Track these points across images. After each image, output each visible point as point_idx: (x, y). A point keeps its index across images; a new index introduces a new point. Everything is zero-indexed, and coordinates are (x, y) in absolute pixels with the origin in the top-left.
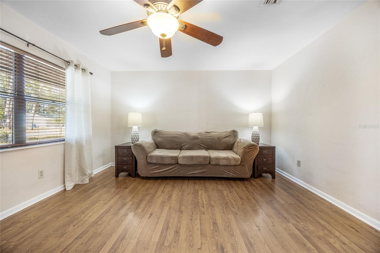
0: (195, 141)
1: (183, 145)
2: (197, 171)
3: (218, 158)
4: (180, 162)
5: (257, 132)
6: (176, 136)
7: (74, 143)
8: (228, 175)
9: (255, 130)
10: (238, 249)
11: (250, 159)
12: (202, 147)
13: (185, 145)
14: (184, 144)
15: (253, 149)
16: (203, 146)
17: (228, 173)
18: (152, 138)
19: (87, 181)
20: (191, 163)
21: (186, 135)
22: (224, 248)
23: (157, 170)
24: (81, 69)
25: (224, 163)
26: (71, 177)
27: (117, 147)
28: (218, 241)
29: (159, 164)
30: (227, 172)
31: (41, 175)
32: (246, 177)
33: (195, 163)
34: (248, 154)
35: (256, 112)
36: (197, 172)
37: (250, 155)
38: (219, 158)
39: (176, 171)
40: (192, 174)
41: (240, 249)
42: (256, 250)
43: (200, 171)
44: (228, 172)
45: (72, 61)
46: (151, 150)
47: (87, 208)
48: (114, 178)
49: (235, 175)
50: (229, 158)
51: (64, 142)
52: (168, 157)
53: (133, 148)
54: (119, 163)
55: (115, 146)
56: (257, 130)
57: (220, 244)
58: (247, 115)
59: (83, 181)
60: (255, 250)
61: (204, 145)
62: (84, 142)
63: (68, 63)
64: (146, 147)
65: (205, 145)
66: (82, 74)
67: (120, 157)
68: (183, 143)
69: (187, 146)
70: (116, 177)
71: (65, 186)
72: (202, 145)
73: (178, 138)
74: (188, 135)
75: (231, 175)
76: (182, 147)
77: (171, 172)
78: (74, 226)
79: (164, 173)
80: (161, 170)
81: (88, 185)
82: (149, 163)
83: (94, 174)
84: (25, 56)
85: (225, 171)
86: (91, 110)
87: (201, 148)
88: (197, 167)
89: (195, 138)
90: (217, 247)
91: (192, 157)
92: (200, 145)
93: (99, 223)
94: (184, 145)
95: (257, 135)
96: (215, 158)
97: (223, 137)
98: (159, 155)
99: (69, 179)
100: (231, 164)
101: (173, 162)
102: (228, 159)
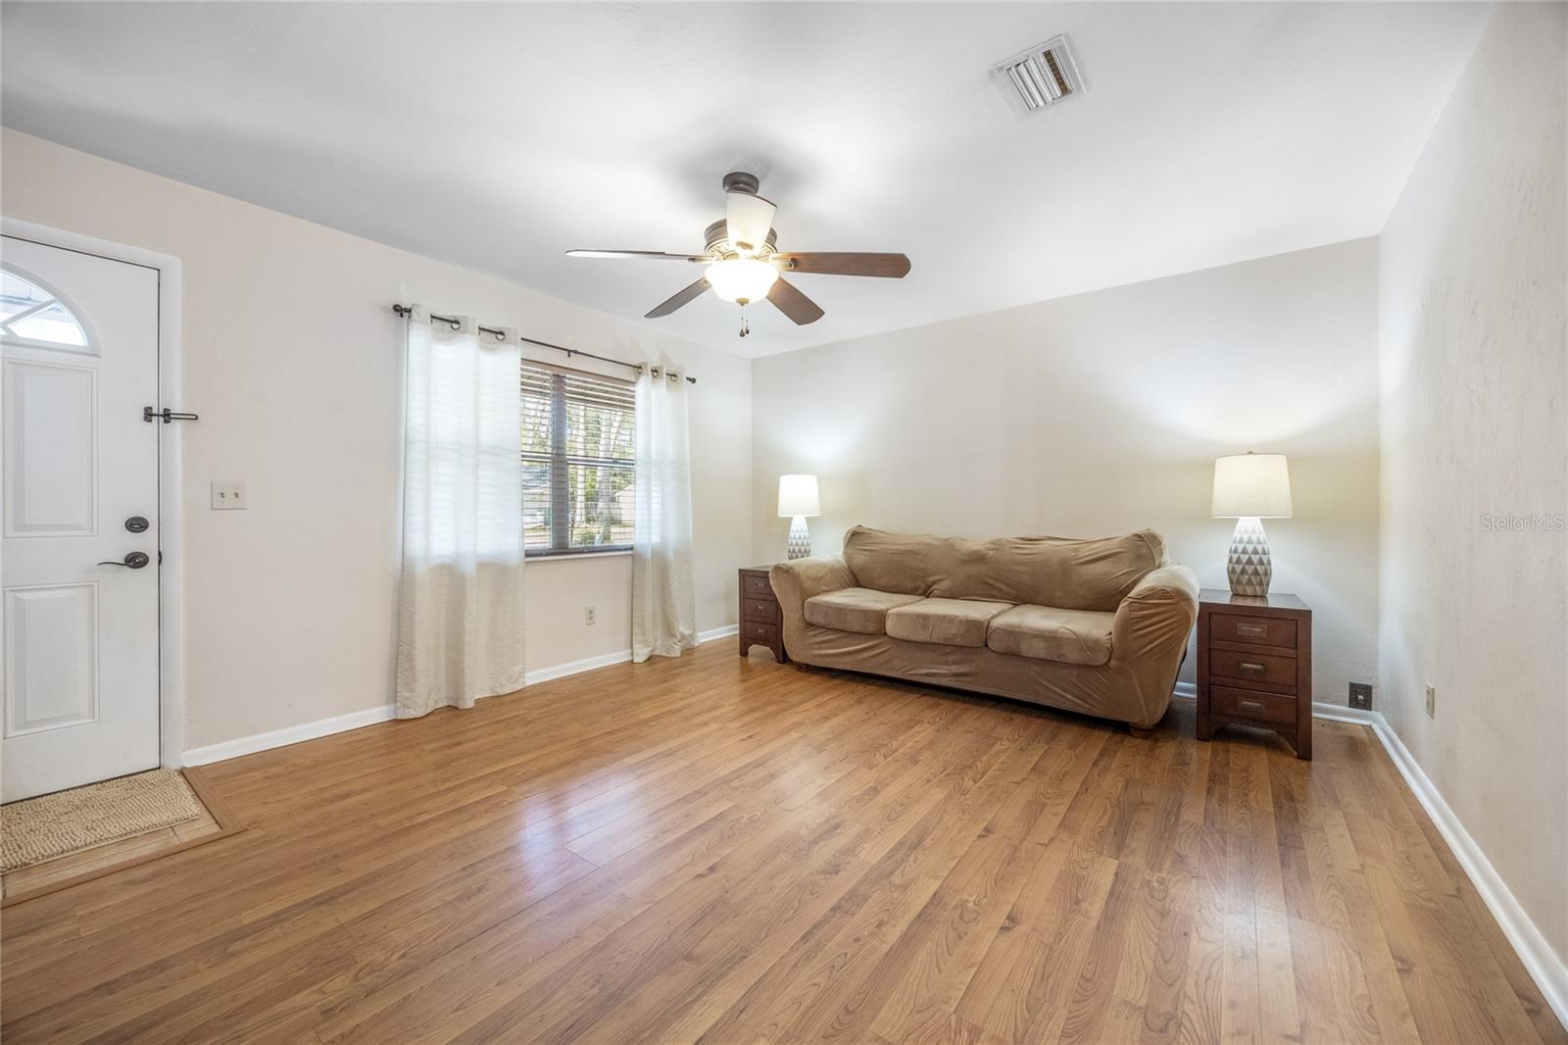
0: (972, 570)
1: (931, 579)
2: (944, 667)
3: (1017, 630)
4: (891, 627)
5: (1259, 542)
6: (915, 548)
7: (649, 555)
8: (1058, 698)
9: (1246, 532)
11: (1148, 648)
12: (996, 593)
13: (940, 580)
14: (936, 578)
15: (1161, 609)
16: (1000, 590)
17: (1056, 693)
18: (844, 553)
19: (678, 654)
20: (923, 636)
21: (948, 546)
23: (830, 648)
24: (665, 376)
25: (1039, 649)
26: (644, 634)
27: (744, 573)
29: (836, 630)
30: (1051, 687)
31: (591, 618)
32: (1134, 721)
33: (935, 640)
34: (1139, 626)
35: (1250, 453)
36: (941, 672)
37: (1149, 633)
38: (1019, 632)
39: (882, 659)
40: (928, 675)
43: (954, 669)
44: (1057, 690)
45: (646, 364)
46: (824, 588)
47: (649, 698)
48: (738, 656)
49: (1086, 705)
50: (1058, 635)
51: (631, 552)
52: (856, 610)
53: (773, 578)
54: (748, 618)
55: (740, 570)
56: (1260, 533)
58: (1204, 467)
59: (669, 649)
61: (1003, 587)
62: (671, 556)
63: (638, 368)
64: (803, 577)
65: (1007, 584)
66: (668, 387)
67: (749, 601)
68: (933, 574)
69: (944, 585)
70: (741, 654)
71: (632, 654)
72: (999, 585)
73: (918, 557)
74: (953, 547)
75: (1068, 701)
76: (930, 587)
77: (865, 659)
78: (614, 717)
79: (847, 659)
80: (844, 647)
81: (678, 660)
82: (810, 625)
83: (701, 641)
84: (568, 376)
85: (1047, 684)
86: (689, 476)
87: (993, 596)
88: (945, 654)
89: (977, 558)
91: (925, 618)
92: (991, 585)
93: (651, 724)
94: (934, 583)
95: (1258, 556)
96: (1004, 630)
97: (1086, 559)
98: (834, 603)
99: (641, 638)
100: (1064, 660)
101: (871, 627)
102: (1055, 638)
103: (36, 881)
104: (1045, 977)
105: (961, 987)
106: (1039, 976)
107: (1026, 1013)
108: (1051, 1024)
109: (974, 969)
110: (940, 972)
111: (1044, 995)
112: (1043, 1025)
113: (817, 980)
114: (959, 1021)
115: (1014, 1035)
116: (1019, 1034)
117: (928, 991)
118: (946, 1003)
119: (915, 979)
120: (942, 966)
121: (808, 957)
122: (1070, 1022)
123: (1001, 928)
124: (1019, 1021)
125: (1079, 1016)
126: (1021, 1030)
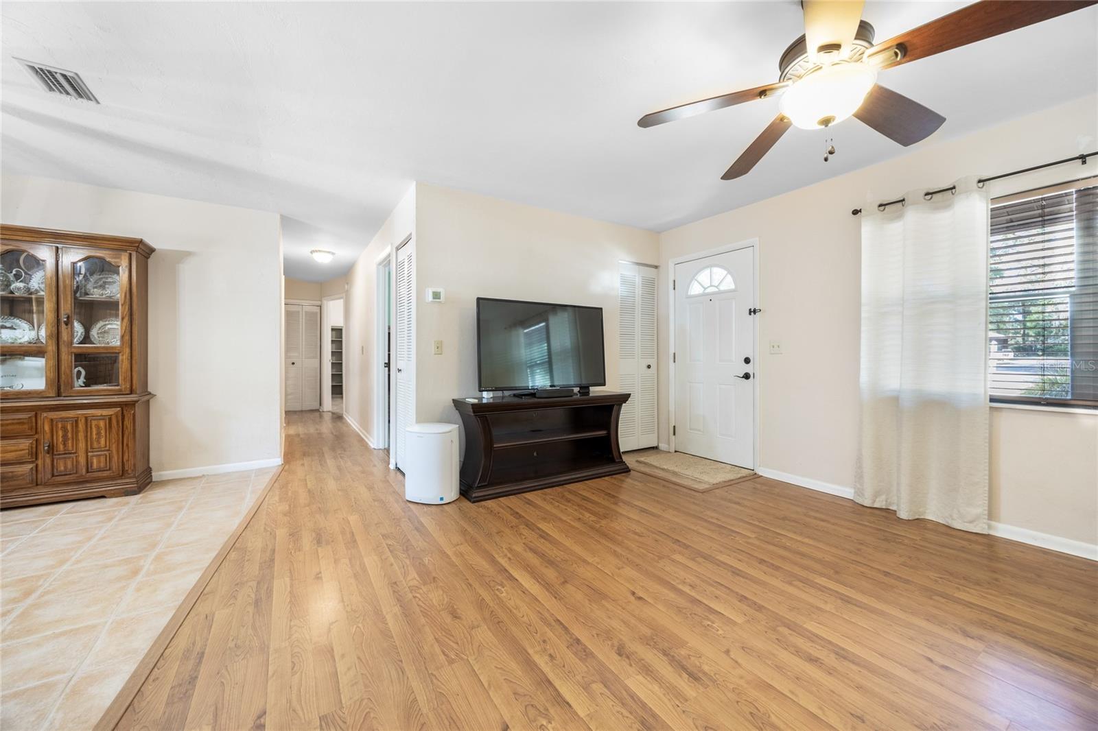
10: (664, 695)
22: (691, 679)
28: (718, 688)
41: (662, 695)
42: (629, 716)
57: (708, 686)
60: (631, 713)
90: (705, 674)
103: (674, 479)
104: (451, 721)
105: (480, 671)
106: (455, 717)
107: (440, 691)
108: (425, 698)
109: (486, 685)
110: (496, 667)
111: (441, 709)
112: (428, 693)
113: (525, 618)
114: (462, 659)
115: (435, 676)
116: (433, 678)
117: (488, 656)
118: (476, 659)
119: (500, 654)
120: (499, 671)
121: (543, 620)
122: (418, 709)
123: (507, 726)
124: (439, 684)
125: (416, 717)
126: (435, 681)
